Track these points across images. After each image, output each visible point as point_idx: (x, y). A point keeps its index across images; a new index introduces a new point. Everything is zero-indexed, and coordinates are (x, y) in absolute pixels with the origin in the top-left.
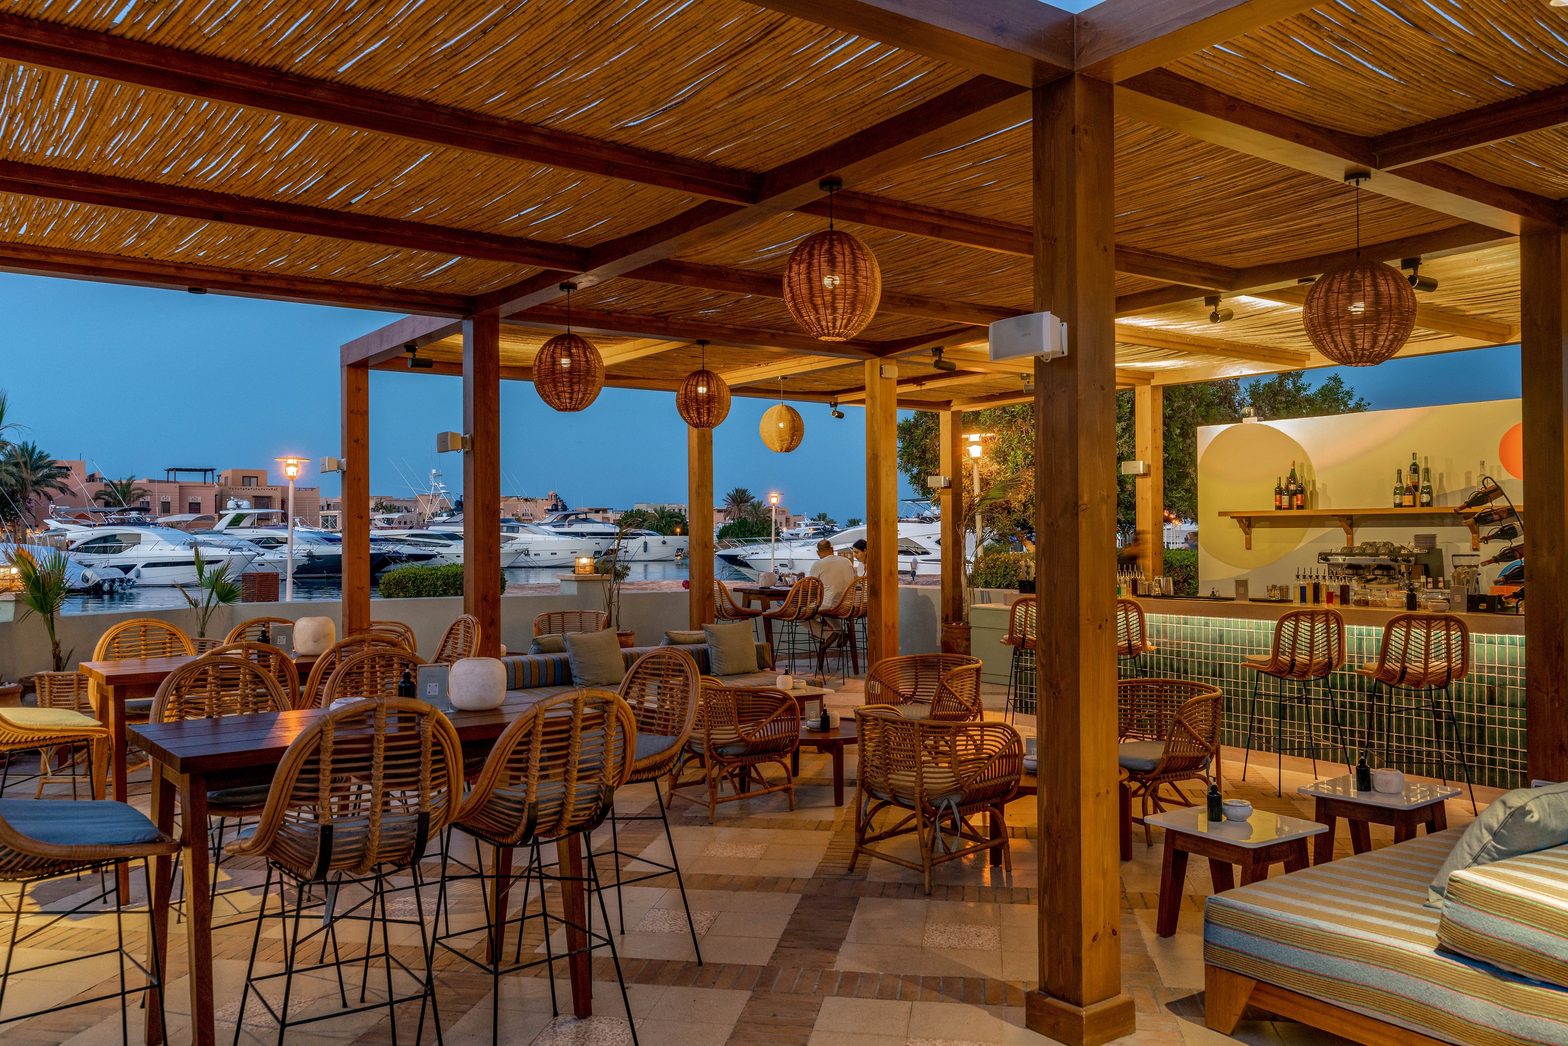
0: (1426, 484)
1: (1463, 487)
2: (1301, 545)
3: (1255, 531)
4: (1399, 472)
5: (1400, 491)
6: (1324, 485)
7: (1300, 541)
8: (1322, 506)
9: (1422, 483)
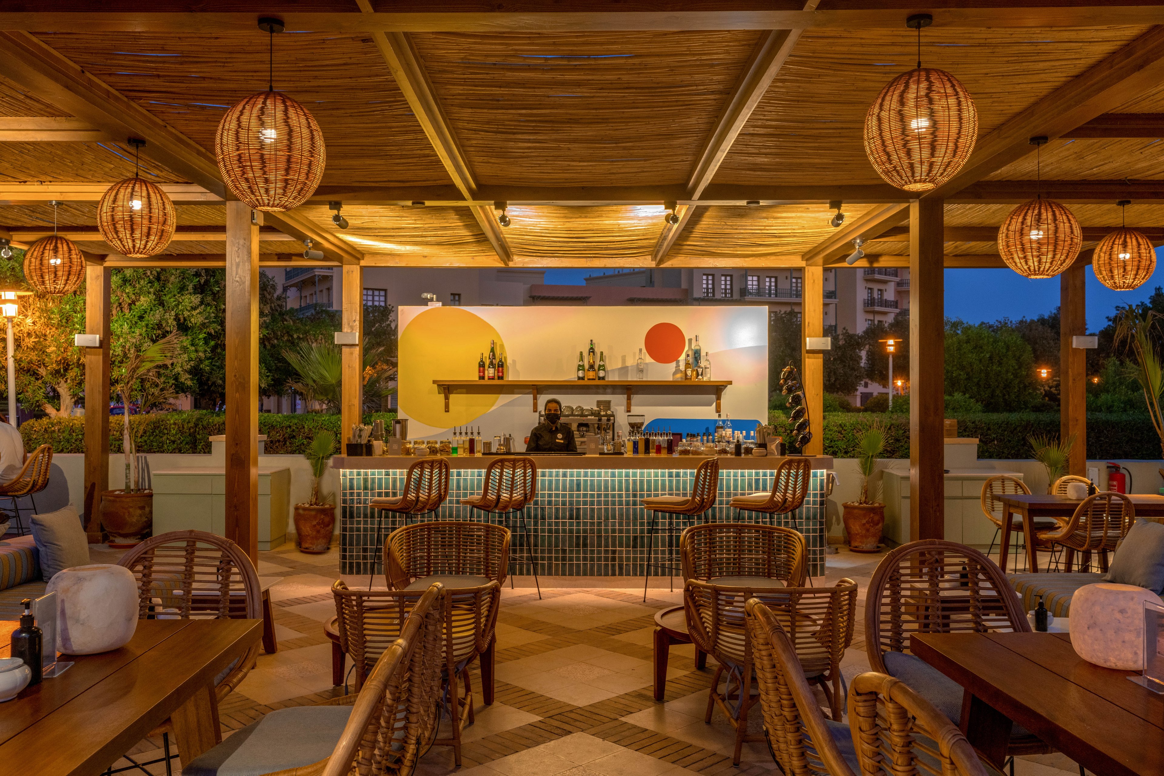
0: (602, 363)
1: (620, 366)
2: (493, 408)
3: (452, 397)
4: (581, 353)
5: (580, 368)
6: (514, 361)
7: (493, 405)
8: (511, 377)
9: (598, 363)
